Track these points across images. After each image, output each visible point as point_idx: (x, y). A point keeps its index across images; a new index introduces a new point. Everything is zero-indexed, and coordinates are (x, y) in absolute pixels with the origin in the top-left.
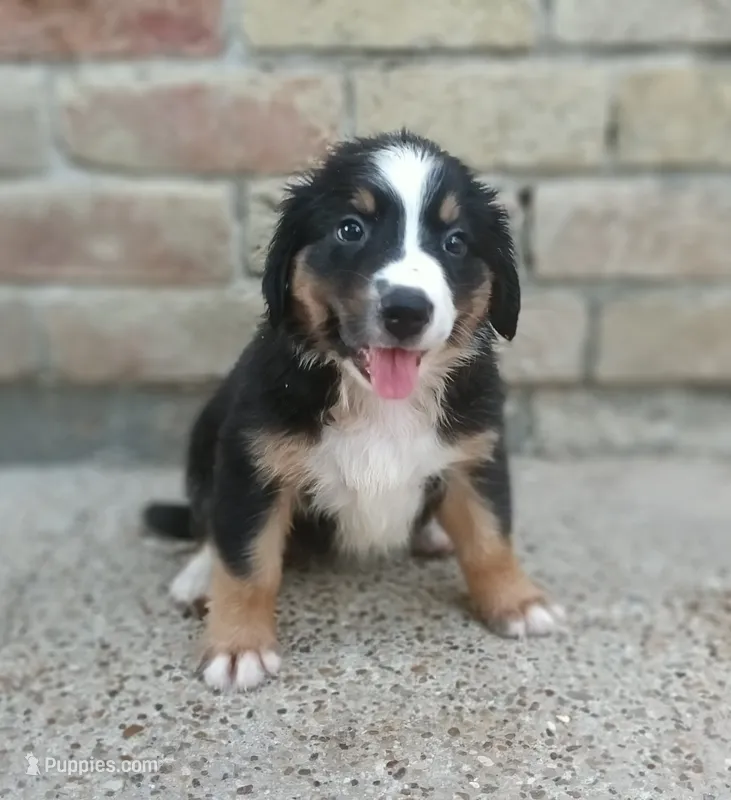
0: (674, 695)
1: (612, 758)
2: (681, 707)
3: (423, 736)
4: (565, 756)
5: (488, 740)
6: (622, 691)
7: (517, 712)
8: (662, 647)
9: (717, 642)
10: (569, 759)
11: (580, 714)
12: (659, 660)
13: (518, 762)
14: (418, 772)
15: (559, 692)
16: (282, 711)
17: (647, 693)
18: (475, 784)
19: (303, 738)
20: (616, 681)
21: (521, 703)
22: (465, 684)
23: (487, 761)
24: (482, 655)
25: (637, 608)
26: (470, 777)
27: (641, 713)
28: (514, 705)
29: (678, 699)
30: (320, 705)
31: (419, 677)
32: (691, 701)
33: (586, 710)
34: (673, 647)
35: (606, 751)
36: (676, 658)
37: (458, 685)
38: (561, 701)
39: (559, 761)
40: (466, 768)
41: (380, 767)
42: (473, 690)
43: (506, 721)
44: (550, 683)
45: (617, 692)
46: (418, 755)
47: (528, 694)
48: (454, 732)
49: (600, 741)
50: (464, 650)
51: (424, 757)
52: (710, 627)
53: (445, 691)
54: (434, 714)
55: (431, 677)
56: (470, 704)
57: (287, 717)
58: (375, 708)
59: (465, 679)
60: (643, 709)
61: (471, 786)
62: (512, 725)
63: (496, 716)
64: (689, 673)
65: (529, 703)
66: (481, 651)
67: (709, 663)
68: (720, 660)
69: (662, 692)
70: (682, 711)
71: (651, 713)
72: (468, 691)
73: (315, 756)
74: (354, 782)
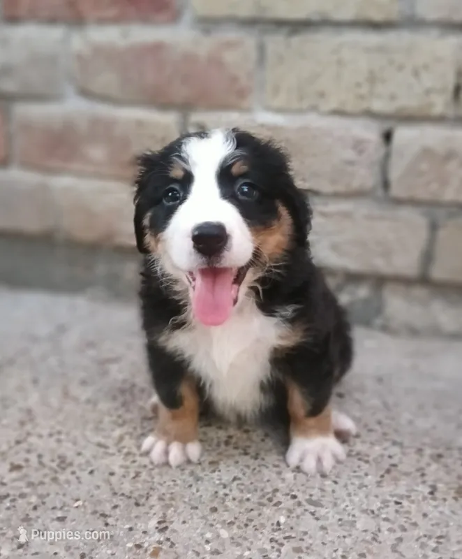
0: (384, 516)
1: (313, 551)
2: (385, 526)
3: (192, 508)
4: (279, 542)
5: (233, 519)
6: (347, 506)
7: (263, 505)
8: (396, 480)
9: (440, 486)
10: (282, 545)
11: (308, 515)
12: (387, 489)
13: (246, 539)
14: (174, 531)
15: (301, 497)
16: (112, 474)
17: (364, 511)
18: (208, 547)
19: (115, 494)
20: (347, 498)
21: (270, 500)
22: (239, 479)
23: (225, 534)
24: (263, 463)
25: (395, 450)
26: (208, 542)
27: (353, 524)
28: (265, 501)
29: (386, 520)
30: (137, 474)
31: (212, 469)
32: (393, 523)
33: (313, 514)
34: (404, 482)
35: (311, 545)
36: (402, 490)
37: (235, 479)
38: (299, 504)
39: (274, 544)
40: (209, 535)
41: (153, 523)
42: (242, 484)
43: (252, 510)
44: (298, 490)
45: (343, 506)
46: (181, 520)
47: (278, 494)
48: (214, 510)
49: (311, 537)
50: (252, 457)
51: (184, 522)
52: (442, 474)
53: (223, 481)
54: (206, 496)
55: (219, 471)
56: (236, 493)
57: (113, 479)
58: (172, 483)
59: (240, 475)
60: (355, 522)
61: (204, 548)
62: (255, 513)
63: (248, 505)
64: (405, 503)
65: (275, 501)
66: (263, 459)
67: (425, 498)
68: (434, 499)
69: (376, 512)
70: (383, 529)
71: (359, 525)
72: (238, 485)
73: (116, 507)
74: (131, 529)
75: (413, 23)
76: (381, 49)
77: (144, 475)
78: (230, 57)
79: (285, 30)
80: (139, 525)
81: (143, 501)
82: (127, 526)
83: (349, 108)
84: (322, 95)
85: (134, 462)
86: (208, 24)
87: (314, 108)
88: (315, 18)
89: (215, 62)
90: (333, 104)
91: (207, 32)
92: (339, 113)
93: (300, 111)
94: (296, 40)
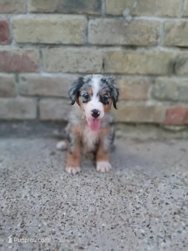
0: (97, 205)
1: (76, 223)
2: (98, 208)
3: (33, 216)
4: (64, 222)
5: (48, 217)
6: (85, 204)
7: (58, 209)
8: (99, 191)
9: (112, 190)
10: (65, 223)
11: (73, 210)
12: (97, 194)
13: (53, 224)
14: (27, 226)
15: (70, 204)
16: (2, 208)
17: (91, 205)
18: (40, 230)
19: (4, 216)
20: (85, 201)
21: (60, 207)
22: (49, 201)
23: (45, 224)
24: (56, 193)
25: (98, 179)
26: (39, 228)
27: (87, 210)
29: (98, 206)
30: (12, 206)
32: (100, 207)
33: (74, 209)
34: (102, 191)
35: (75, 221)
36: (102, 194)
37: (47, 201)
38: (70, 206)
39: (62, 224)
40: (40, 225)
41: (19, 225)
42: (50, 203)
43: (54, 212)
44: (69, 201)
45: (84, 204)
46: (29, 221)
47: (62, 204)
48: (41, 215)
49: (75, 218)
50: (53, 191)
51: (30, 222)
52: (113, 186)
53: (43, 203)
54: (38, 210)
55: (42, 199)
56: (48, 207)
57: (3, 210)
58: (25, 207)
59: (49, 199)
60: (88, 209)
61: (38, 231)
62: (55, 213)
63: (53, 211)
64: (103, 199)
65: (62, 207)
66: (56, 191)
67: (109, 196)
68: (111, 195)
69: (95, 204)
70: (97, 210)
71: (90, 210)
72: (48, 203)
73: (4, 221)
74: (11, 229)
75: (88, 45)
76: (79, 53)
77: (14, 206)
78: (30, 55)
79: (48, 47)
80: (14, 226)
81: (14, 217)
82: (10, 228)
83: (72, 71)
84: (62, 67)
85: (10, 201)
86: (21, 45)
87: (60, 71)
88: (57, 43)
89: (25, 57)
90: (67, 70)
91: (21, 47)
92: (69, 72)
93: (56, 72)
94: (52, 50)
